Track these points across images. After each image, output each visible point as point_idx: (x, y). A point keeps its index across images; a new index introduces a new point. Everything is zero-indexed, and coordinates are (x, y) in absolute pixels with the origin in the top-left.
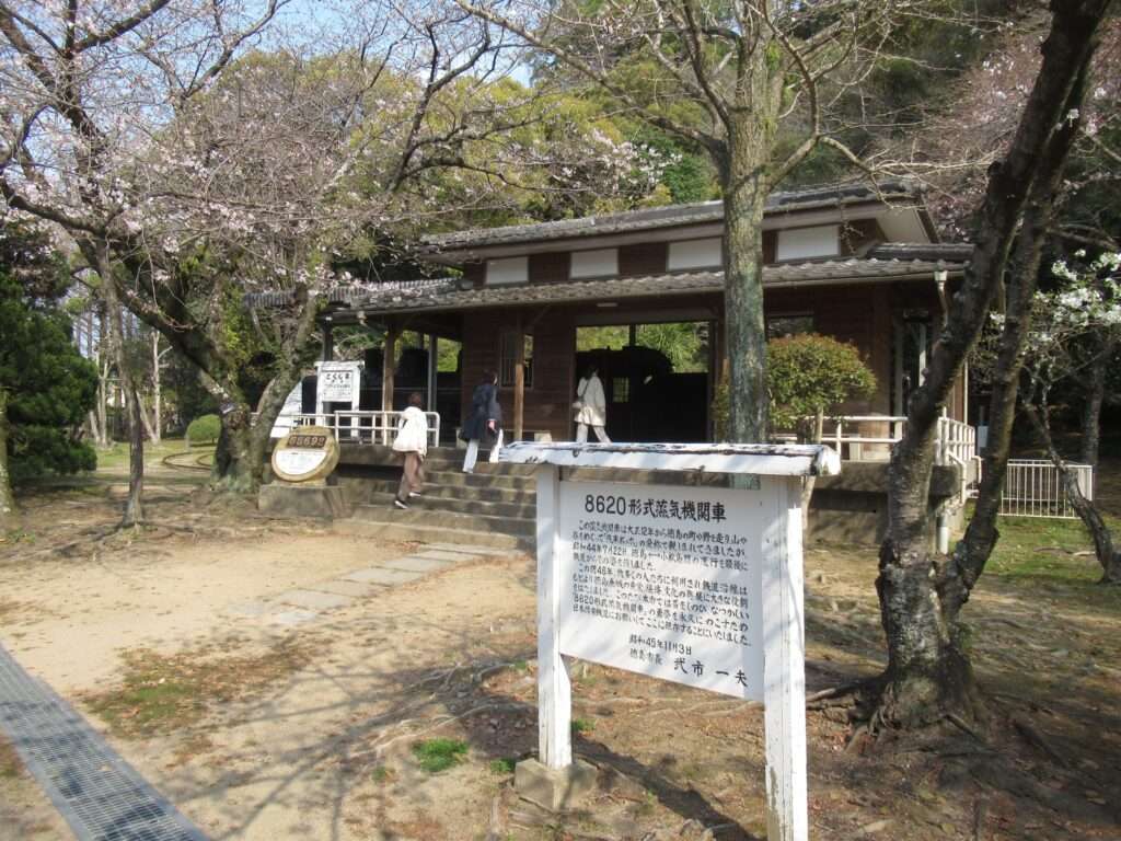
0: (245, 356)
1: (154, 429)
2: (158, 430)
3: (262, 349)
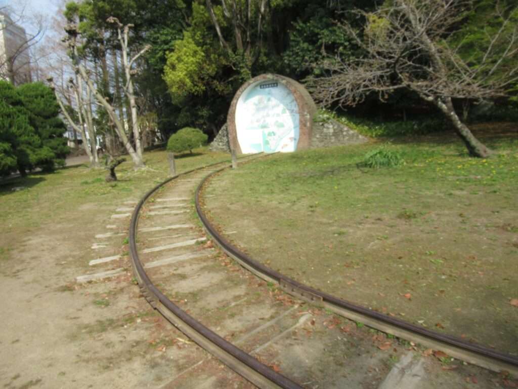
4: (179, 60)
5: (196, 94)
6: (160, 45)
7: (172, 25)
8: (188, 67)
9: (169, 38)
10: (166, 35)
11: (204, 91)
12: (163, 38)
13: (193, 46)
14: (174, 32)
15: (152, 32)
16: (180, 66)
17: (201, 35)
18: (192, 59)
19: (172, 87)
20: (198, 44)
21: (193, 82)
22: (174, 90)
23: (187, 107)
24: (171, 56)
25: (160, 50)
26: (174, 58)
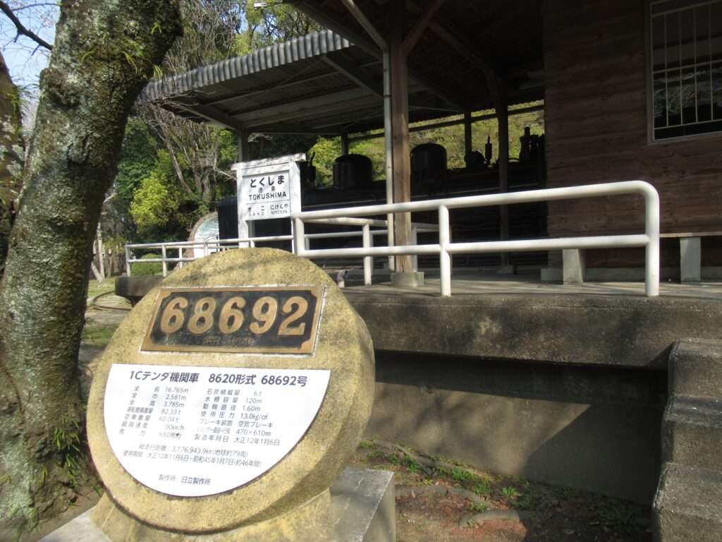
0: (173, 205)
1: (98, 268)
2: (102, 270)
3: (187, 198)
4: (145, 195)
5: (159, 225)
6: (131, 177)
7: (144, 160)
8: (152, 203)
9: (140, 172)
10: (138, 169)
11: (167, 223)
12: (134, 171)
13: (158, 185)
14: (145, 166)
15: (124, 165)
16: (145, 201)
17: (166, 175)
18: (156, 196)
19: (137, 219)
20: (163, 183)
21: (157, 215)
22: (139, 221)
23: (153, 235)
24: (139, 192)
25: (131, 183)
26: (141, 194)
